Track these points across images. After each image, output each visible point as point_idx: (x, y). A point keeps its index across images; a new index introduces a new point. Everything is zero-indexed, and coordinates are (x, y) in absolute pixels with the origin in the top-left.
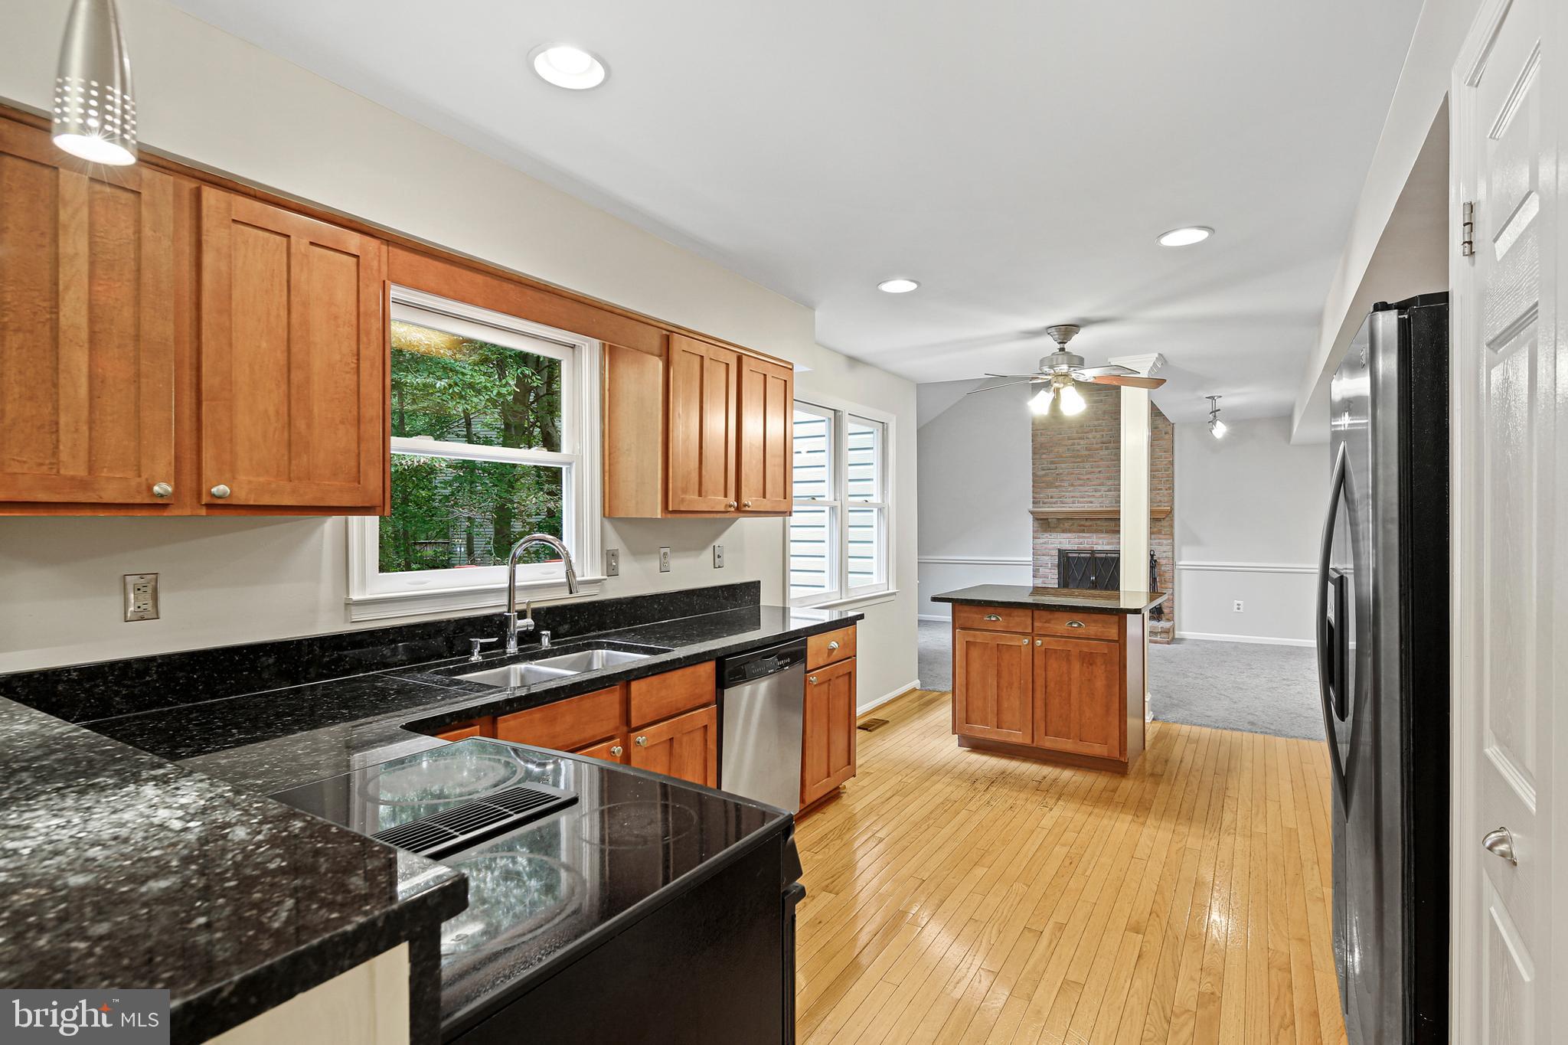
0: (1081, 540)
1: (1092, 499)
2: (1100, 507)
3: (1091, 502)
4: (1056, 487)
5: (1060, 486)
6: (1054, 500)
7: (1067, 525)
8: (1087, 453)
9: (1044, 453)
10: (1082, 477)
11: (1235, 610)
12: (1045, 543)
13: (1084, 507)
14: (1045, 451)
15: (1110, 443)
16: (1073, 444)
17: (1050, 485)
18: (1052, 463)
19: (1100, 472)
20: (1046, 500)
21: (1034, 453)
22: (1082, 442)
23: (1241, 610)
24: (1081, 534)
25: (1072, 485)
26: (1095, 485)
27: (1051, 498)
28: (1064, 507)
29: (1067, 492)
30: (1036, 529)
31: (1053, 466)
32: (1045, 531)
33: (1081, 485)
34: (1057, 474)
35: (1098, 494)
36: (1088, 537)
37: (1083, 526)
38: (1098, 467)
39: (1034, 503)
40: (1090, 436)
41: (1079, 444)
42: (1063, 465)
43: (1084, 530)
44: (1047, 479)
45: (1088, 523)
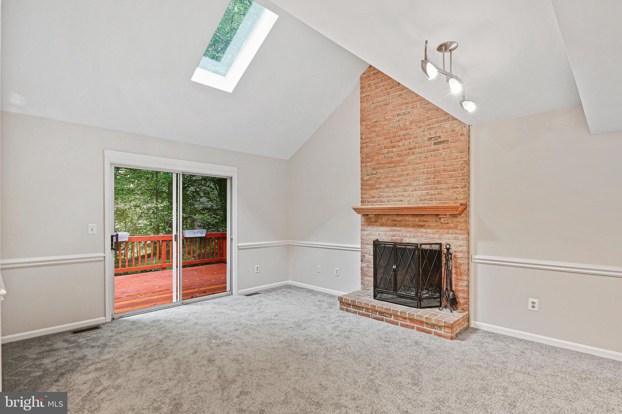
0: (394, 233)
1: (402, 198)
2: (408, 204)
3: (401, 201)
4: (377, 189)
5: (380, 188)
6: (375, 199)
7: (384, 219)
8: (398, 159)
9: (368, 162)
10: (394, 179)
11: (530, 307)
12: (369, 234)
13: (396, 204)
14: (369, 160)
15: (416, 148)
16: (388, 152)
17: (372, 187)
18: (374, 169)
19: (408, 174)
20: (370, 200)
21: (362, 162)
22: (394, 150)
23: (536, 309)
24: (394, 228)
25: (388, 187)
26: (404, 186)
27: (373, 197)
28: (381, 205)
29: (384, 192)
30: (363, 223)
31: (375, 172)
32: (369, 225)
33: (394, 187)
34: (377, 178)
35: (406, 194)
36: (399, 231)
37: (395, 221)
38: (406, 170)
39: (362, 202)
40: (401, 144)
41: (392, 152)
42: (381, 171)
43: (396, 224)
44: (370, 182)
45: (399, 218)
